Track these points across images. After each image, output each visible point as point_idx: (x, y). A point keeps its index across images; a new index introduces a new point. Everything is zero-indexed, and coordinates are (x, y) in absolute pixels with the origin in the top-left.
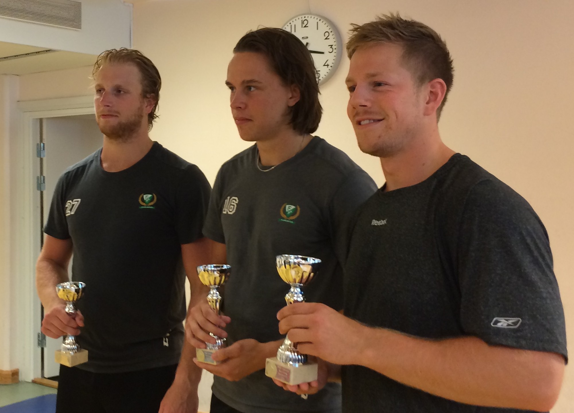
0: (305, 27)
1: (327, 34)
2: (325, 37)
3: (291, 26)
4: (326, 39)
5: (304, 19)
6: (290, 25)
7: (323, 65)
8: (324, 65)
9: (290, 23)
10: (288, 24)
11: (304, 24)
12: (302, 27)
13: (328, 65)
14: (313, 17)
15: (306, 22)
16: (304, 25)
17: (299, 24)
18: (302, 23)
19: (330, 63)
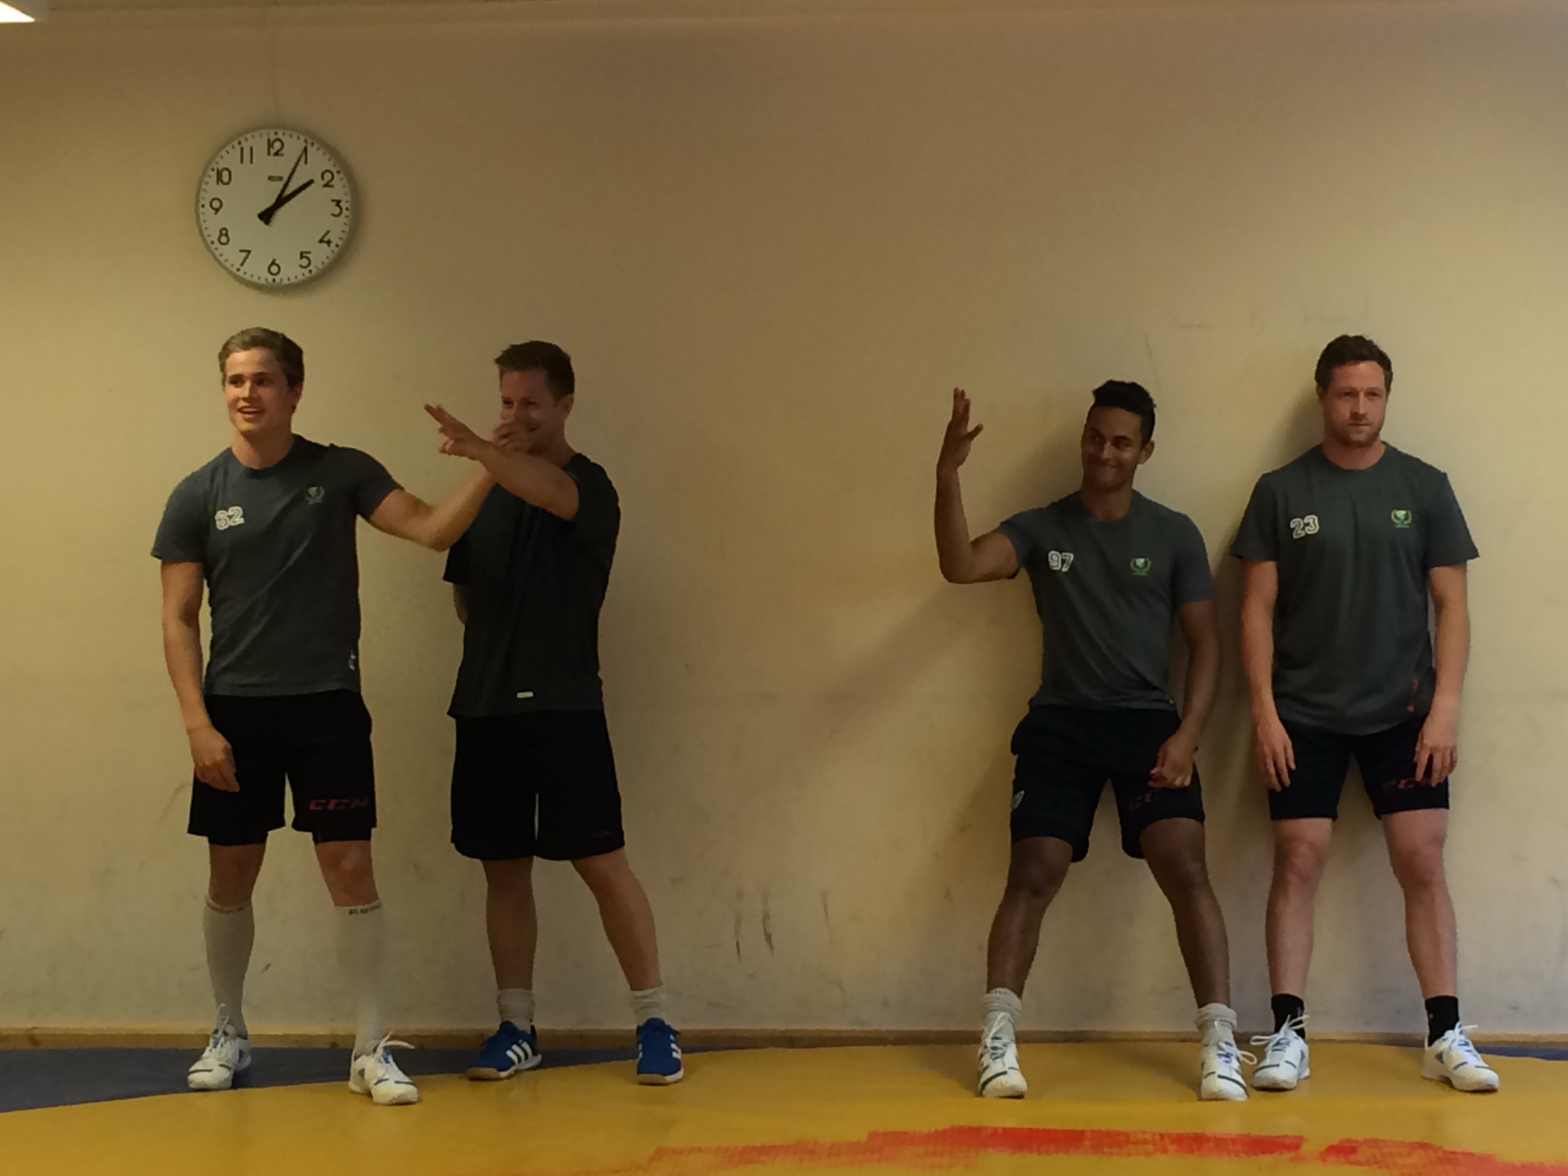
0: (276, 154)
1: (328, 176)
2: (325, 182)
3: (242, 149)
4: (326, 185)
5: (272, 138)
6: (238, 148)
7: (319, 238)
8: (321, 241)
9: (240, 143)
10: (235, 143)
11: (273, 148)
12: (269, 154)
14: (295, 135)
15: (277, 145)
16: (273, 151)
17: (260, 146)
18: (270, 145)
19: (334, 237)
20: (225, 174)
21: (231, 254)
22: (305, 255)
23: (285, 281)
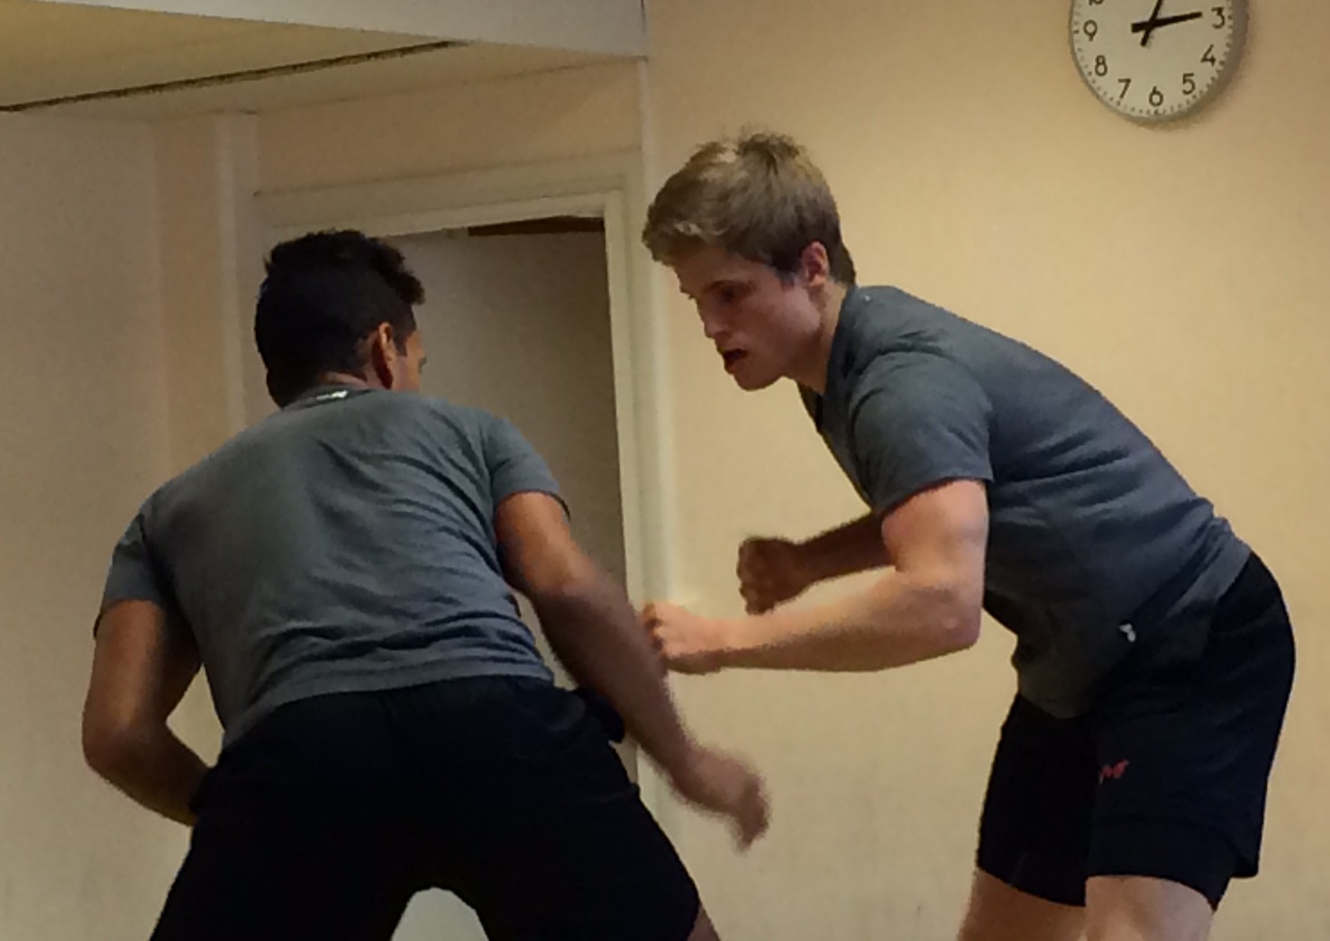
7: (1202, 56)
8: (1204, 59)
13: (1213, 60)
19: (1219, 53)
21: (1111, 87)
22: (1187, 78)
23: (1169, 112)
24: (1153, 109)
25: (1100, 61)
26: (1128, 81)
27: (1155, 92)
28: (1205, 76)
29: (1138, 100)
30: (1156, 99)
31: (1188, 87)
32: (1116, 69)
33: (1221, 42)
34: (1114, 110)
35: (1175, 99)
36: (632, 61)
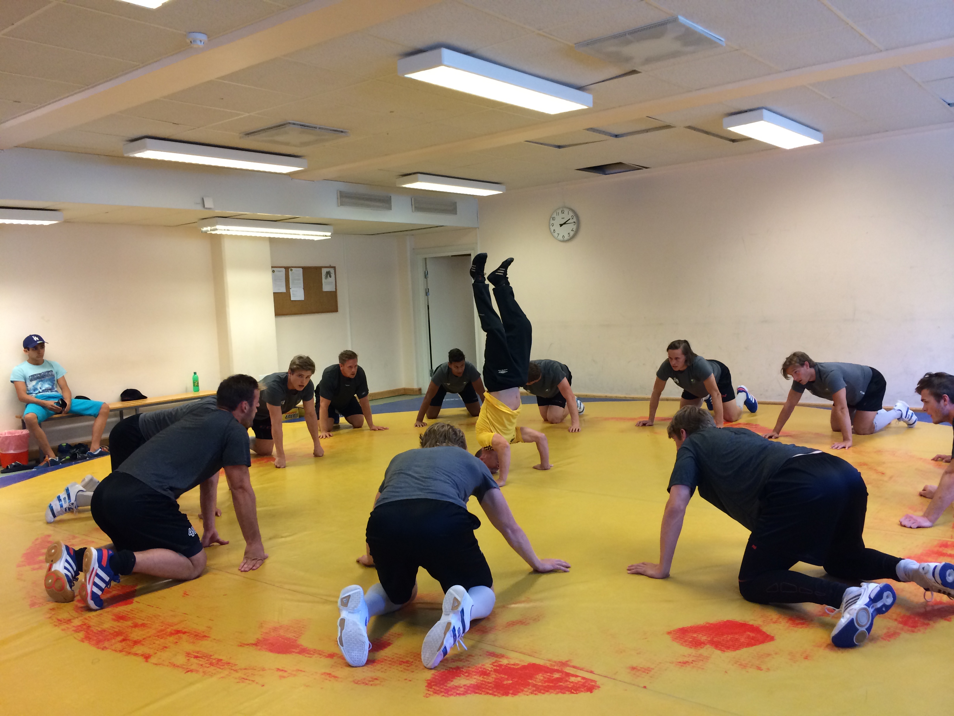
0: (563, 213)
1: (572, 217)
6: (556, 213)
13: (573, 231)
14: (566, 209)
15: (563, 211)
17: (560, 211)
18: (562, 211)
19: (574, 230)
20: (554, 218)
21: (556, 235)
22: (569, 234)
23: (566, 240)
24: (563, 239)
25: (554, 230)
26: (559, 234)
27: (563, 236)
28: (572, 233)
29: (560, 237)
30: (563, 237)
31: (569, 235)
32: (557, 232)
33: (575, 227)
34: (556, 239)
35: (567, 237)
36: (476, 228)
